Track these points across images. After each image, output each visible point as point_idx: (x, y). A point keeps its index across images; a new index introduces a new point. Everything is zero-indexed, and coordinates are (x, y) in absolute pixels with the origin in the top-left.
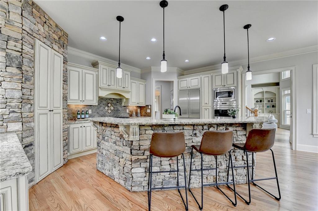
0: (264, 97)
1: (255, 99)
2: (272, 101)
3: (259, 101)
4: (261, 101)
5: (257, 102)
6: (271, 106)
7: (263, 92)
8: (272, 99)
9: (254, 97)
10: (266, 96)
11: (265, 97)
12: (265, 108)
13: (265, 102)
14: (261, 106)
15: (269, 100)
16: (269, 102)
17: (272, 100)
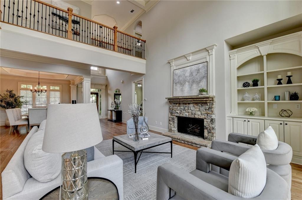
0: (263, 70)
1: (239, 78)
2: (289, 82)
3: (251, 83)
4: (255, 83)
5: (246, 85)
6: (287, 96)
7: (260, 58)
8: (289, 74)
9: (236, 74)
10: (269, 67)
11: (265, 72)
12: (266, 102)
13: (266, 86)
14: (257, 96)
15: (279, 77)
16: (280, 83)
17: (289, 77)
